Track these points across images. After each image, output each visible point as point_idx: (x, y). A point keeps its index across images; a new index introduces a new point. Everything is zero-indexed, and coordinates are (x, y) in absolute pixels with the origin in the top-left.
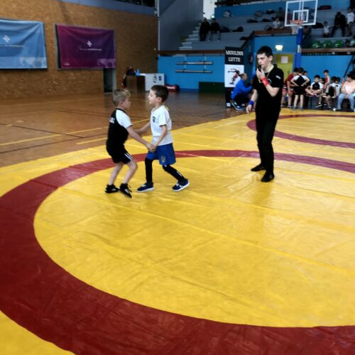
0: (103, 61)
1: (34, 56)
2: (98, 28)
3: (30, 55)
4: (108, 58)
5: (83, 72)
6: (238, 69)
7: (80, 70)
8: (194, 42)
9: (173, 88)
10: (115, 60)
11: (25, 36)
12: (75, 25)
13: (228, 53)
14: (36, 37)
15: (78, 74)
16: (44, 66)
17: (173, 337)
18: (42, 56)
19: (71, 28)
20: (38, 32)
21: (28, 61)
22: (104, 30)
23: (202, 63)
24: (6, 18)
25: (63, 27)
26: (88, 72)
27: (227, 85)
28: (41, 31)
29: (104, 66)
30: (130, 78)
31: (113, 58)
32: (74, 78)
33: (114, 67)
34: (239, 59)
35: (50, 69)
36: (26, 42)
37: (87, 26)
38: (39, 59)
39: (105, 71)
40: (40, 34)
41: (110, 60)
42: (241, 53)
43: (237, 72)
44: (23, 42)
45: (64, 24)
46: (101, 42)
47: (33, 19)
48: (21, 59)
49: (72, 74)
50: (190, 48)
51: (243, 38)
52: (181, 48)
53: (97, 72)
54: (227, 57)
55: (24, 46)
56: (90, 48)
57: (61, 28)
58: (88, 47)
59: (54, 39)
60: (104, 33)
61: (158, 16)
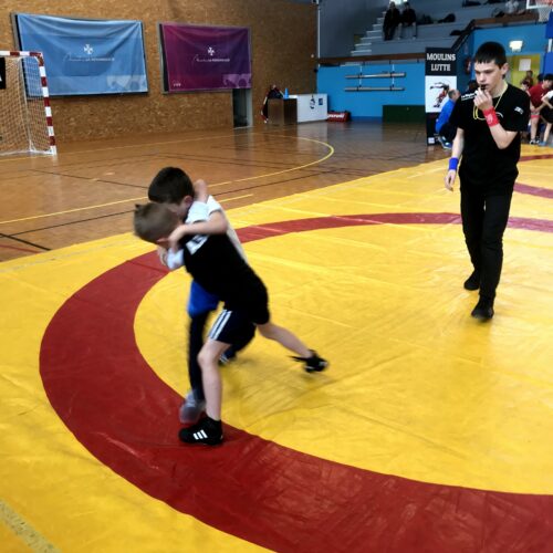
0: (232, 78)
1: (128, 74)
2: (221, 25)
3: (122, 72)
4: (240, 73)
5: (203, 96)
6: (446, 83)
7: (197, 92)
8: (374, 43)
9: (342, 116)
10: (250, 75)
11: (115, 44)
12: (189, 23)
13: (431, 57)
14: (131, 44)
15: (195, 99)
16: (143, 89)
17: (344, 500)
18: (141, 73)
19: (183, 27)
20: (134, 36)
21: (120, 82)
22: (233, 30)
23: (389, 75)
24: (86, 17)
25: (171, 27)
26: (209, 96)
27: (429, 109)
28: (138, 34)
29: (234, 85)
30: (273, 102)
31: (247, 72)
32: (189, 106)
33: (248, 86)
34: (449, 66)
35: (152, 92)
36: (117, 53)
37: (207, 24)
38: (136, 78)
39: (235, 92)
40: (137, 39)
41: (243, 76)
42: (452, 57)
43: (446, 88)
44: (111, 54)
45: (172, 23)
46: (228, 48)
47: (127, 18)
48: (110, 79)
49: (185, 99)
50: (368, 52)
51: (455, 33)
52: (354, 53)
53: (223, 95)
54: (429, 63)
55: (113, 59)
56: (212, 57)
57: (169, 29)
58: (208, 56)
59: (157, 46)
60: (233, 35)
61: (318, 3)
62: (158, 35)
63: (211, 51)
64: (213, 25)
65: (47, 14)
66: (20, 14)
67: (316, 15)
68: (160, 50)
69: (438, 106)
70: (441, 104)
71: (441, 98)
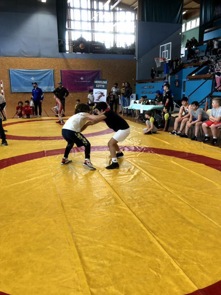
1: (47, 86)
2: (88, 70)
3: (45, 85)
5: (78, 93)
6: (102, 92)
7: (76, 92)
11: (43, 76)
12: (73, 69)
14: (48, 77)
18: (52, 86)
19: (70, 71)
20: (50, 74)
21: (44, 88)
22: (93, 71)
24: (33, 69)
26: (81, 93)
28: (52, 73)
32: (72, 96)
34: (104, 86)
36: (43, 79)
37: (81, 69)
38: (50, 87)
40: (51, 75)
42: (105, 82)
44: (41, 80)
45: (66, 69)
46: (90, 77)
47: (48, 69)
54: (95, 84)
56: (82, 81)
57: (64, 71)
58: (81, 80)
59: (60, 77)
60: (93, 72)
61: (137, 60)
62: (60, 74)
63: (82, 78)
64: (84, 69)
65: (20, 69)
66: (10, 69)
67: (136, 64)
68: (60, 79)
69: (98, 100)
70: (100, 99)
71: (99, 97)
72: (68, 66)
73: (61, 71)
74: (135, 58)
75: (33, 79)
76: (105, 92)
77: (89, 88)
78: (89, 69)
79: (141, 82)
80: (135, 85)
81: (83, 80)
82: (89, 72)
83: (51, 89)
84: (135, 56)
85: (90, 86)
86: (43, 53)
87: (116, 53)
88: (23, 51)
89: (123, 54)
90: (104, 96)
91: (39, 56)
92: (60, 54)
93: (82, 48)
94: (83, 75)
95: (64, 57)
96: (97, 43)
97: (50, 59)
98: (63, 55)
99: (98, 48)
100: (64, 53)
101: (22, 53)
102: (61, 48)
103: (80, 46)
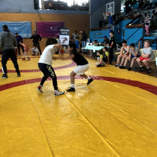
3: (25, 33)
6: (66, 37)
11: (23, 27)
13: (61, 30)
14: (27, 27)
19: (43, 22)
24: (16, 21)
34: (67, 33)
42: (68, 30)
47: (26, 21)
55: (22, 30)
57: (39, 23)
58: (50, 29)
59: (35, 27)
60: (59, 23)
61: (90, 14)
62: (35, 25)
63: (51, 28)
64: (53, 21)
67: (89, 18)
68: (36, 28)
69: (63, 43)
70: (64, 43)
71: (64, 41)
72: (41, 19)
73: (36, 23)
74: (89, 13)
75: (16, 28)
76: (68, 37)
77: (57, 35)
78: (56, 21)
79: (93, 30)
80: (89, 32)
81: (52, 29)
82: (56, 23)
83: (29, 36)
84: (89, 12)
85: (57, 33)
86: (23, 9)
87: (75, 10)
88: (8, 8)
89: (80, 10)
90: (67, 40)
91: (20, 12)
92: (35, 11)
93: (51, 6)
94: (51, 26)
95: (38, 13)
96: (62, 2)
97: (28, 14)
98: (38, 11)
99: (62, 6)
100: (38, 10)
101: (8, 10)
102: (36, 6)
103: (50, 5)
